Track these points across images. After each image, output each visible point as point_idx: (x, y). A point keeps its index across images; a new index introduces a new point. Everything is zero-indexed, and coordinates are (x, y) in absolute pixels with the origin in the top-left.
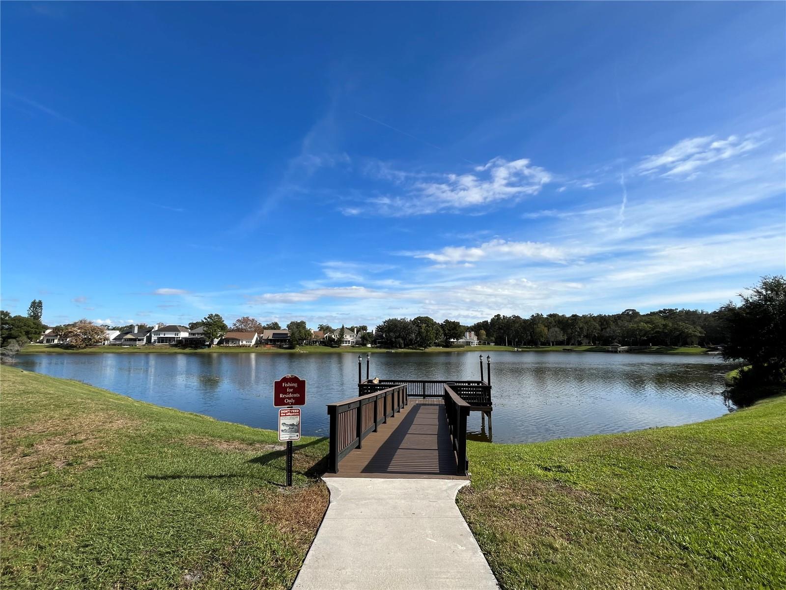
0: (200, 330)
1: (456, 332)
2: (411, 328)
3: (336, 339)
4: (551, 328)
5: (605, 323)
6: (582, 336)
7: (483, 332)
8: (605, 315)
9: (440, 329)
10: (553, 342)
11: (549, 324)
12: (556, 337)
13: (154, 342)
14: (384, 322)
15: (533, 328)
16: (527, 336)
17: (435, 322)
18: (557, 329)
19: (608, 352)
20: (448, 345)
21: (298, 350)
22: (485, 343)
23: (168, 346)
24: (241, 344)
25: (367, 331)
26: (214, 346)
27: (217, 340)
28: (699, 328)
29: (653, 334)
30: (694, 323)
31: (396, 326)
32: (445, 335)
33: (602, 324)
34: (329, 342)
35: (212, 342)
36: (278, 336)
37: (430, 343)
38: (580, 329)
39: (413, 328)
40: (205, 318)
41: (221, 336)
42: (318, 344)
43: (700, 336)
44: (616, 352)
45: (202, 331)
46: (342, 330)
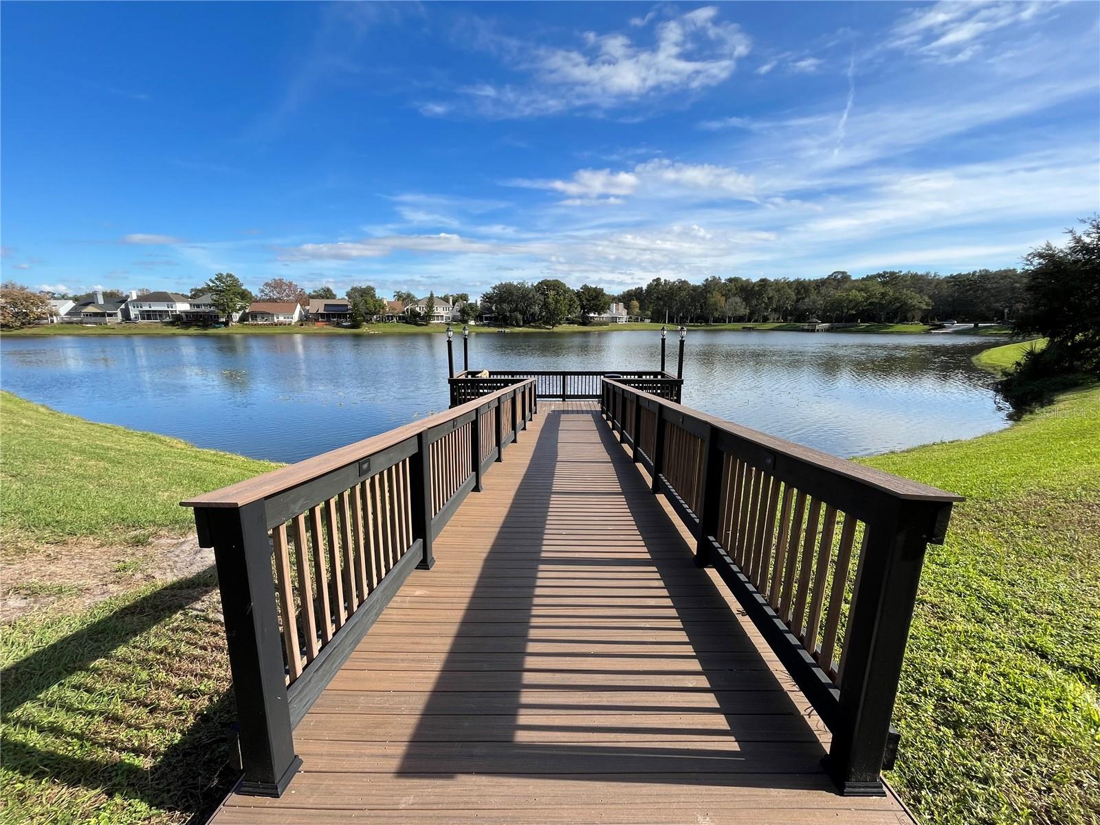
0: (207, 299)
1: (598, 303)
2: (534, 296)
3: (422, 313)
4: (729, 298)
5: (802, 291)
6: (770, 310)
7: (635, 303)
8: (804, 279)
9: (575, 299)
10: (730, 318)
11: (727, 292)
12: (736, 310)
13: (136, 318)
14: (494, 288)
15: (706, 298)
16: (695, 309)
17: (569, 288)
18: (738, 299)
19: (803, 330)
20: (585, 322)
21: (365, 329)
22: (637, 319)
23: (160, 325)
24: (276, 320)
25: (469, 302)
26: (234, 324)
27: (237, 315)
28: (926, 298)
29: (865, 306)
30: (921, 291)
31: (511, 294)
32: (583, 307)
33: (798, 293)
34: (413, 318)
35: (230, 317)
36: (333, 308)
37: (561, 319)
38: (768, 299)
39: (536, 297)
40: (211, 280)
41: (242, 308)
42: (395, 320)
43: (925, 309)
44: (813, 331)
45: (210, 301)
46: (431, 301)
